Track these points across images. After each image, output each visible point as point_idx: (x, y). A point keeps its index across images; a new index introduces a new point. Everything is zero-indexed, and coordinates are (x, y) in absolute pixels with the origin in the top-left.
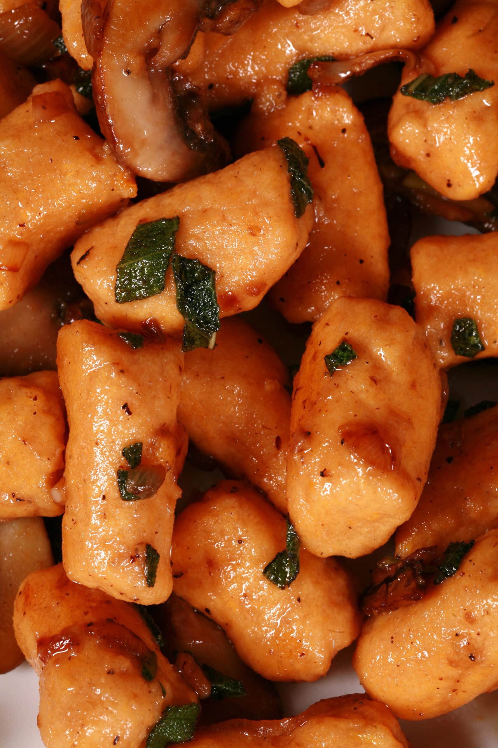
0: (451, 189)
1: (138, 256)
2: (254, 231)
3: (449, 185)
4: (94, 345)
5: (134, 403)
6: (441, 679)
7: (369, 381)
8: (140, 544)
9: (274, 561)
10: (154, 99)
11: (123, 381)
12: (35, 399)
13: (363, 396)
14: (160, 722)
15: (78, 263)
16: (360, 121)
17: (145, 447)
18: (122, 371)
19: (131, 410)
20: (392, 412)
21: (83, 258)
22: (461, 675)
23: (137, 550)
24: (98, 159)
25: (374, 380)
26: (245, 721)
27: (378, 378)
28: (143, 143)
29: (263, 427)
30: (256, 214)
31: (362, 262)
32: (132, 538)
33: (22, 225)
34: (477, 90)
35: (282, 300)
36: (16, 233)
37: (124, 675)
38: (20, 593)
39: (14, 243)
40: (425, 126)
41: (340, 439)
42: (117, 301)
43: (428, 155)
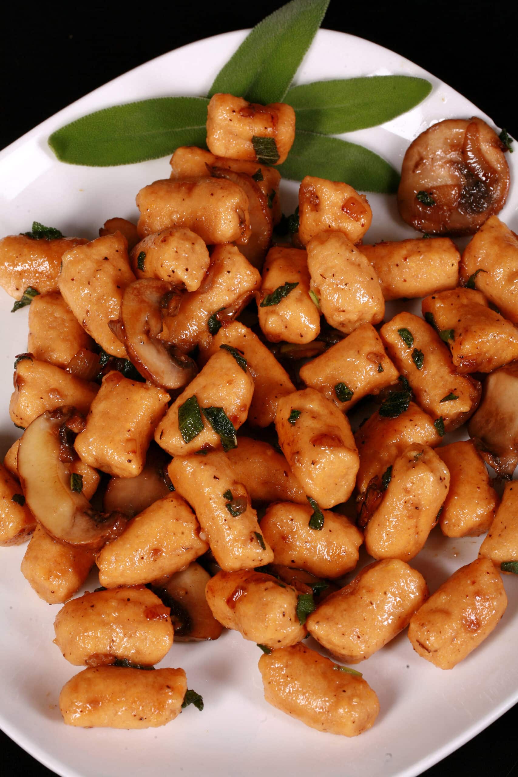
0: (303, 337)
1: (186, 418)
2: (230, 382)
3: (302, 336)
4: (187, 460)
5: (217, 475)
6: (409, 529)
7: (312, 419)
8: (251, 532)
9: (311, 519)
10: (159, 351)
11: (208, 467)
12: (172, 501)
13: (313, 425)
14: (298, 604)
15: (160, 438)
16: (249, 330)
17: (232, 491)
18: (205, 464)
19: (218, 477)
20: (329, 426)
21: (161, 435)
22: (417, 522)
23: (251, 536)
24: (147, 389)
25: (314, 417)
26: (335, 593)
27: (315, 416)
28: (163, 372)
29: (276, 470)
30: (227, 375)
31: (281, 385)
32: (246, 532)
33: (129, 431)
34: (293, 289)
35: (255, 418)
36: (128, 436)
37: (272, 588)
38: (207, 592)
39: (129, 440)
40: (278, 314)
41: (312, 446)
42: (186, 443)
43: (286, 327)
